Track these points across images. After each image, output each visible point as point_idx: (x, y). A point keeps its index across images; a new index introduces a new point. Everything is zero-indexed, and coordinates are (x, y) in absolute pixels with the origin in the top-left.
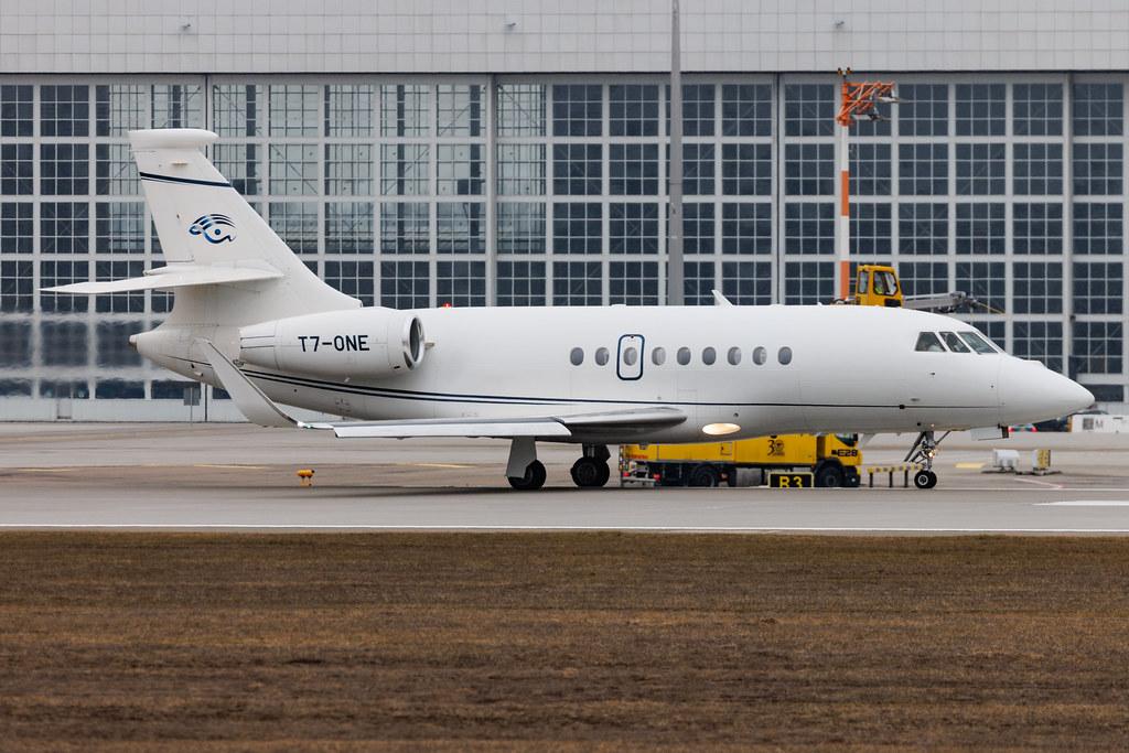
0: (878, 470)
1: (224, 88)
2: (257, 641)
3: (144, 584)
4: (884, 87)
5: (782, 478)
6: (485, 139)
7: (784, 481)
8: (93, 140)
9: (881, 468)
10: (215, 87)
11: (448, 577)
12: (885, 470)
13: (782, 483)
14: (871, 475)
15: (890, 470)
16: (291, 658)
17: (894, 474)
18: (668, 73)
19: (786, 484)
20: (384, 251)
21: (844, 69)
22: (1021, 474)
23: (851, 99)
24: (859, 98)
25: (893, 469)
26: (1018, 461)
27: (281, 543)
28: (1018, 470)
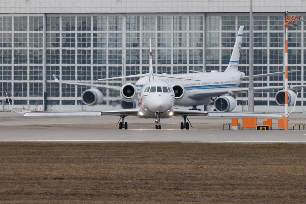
0: (296, 125)
1: (128, 17)
2: (50, 173)
3: (37, 157)
4: (298, 16)
5: (260, 127)
6: (203, 32)
7: (261, 128)
8: (92, 32)
9: (297, 124)
10: (126, 17)
11: (122, 155)
12: (298, 125)
13: (260, 129)
14: (294, 126)
15: (303, 125)
16: (56, 177)
17: (300, 126)
18: (249, 12)
19: (261, 129)
20: (174, 63)
21: (286, 11)
23: (288, 20)
24: (291, 20)
25: (300, 125)
27: (81, 145)
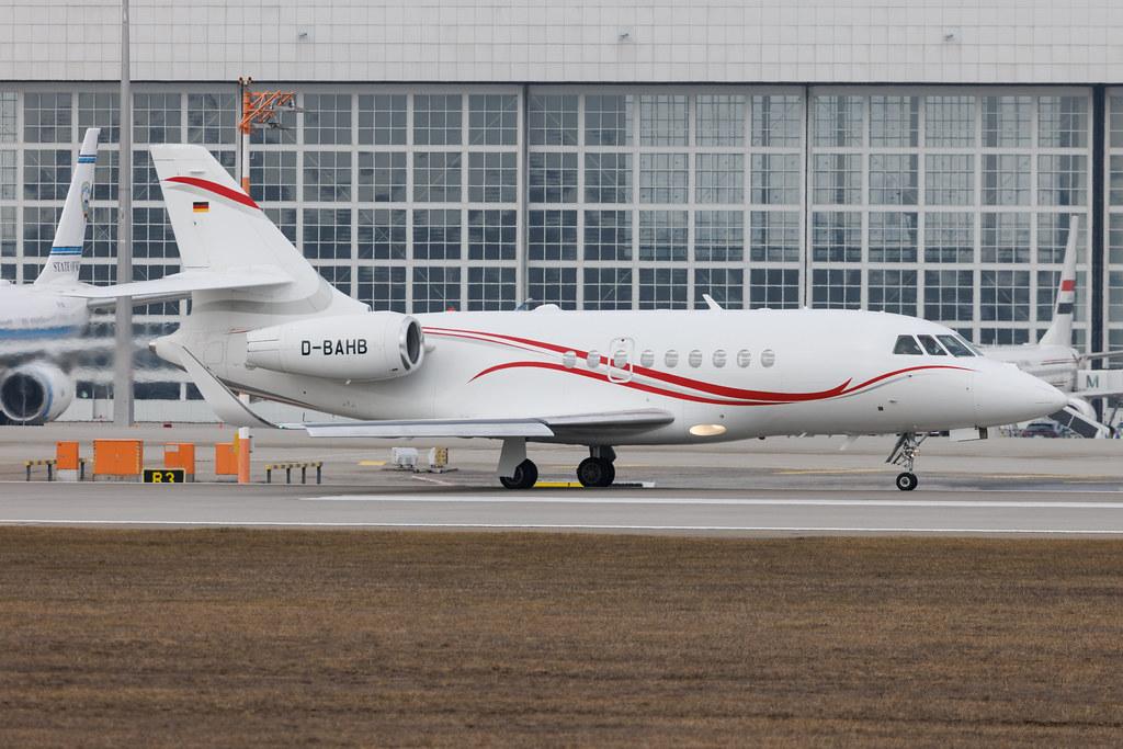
0: (276, 467)
4: (284, 95)
5: (155, 474)
7: (158, 476)
9: (279, 465)
12: (283, 467)
13: (155, 478)
14: (269, 471)
15: (287, 467)
17: (292, 470)
18: (119, 82)
19: (159, 479)
21: (246, 79)
22: (418, 471)
23: (252, 108)
24: (260, 107)
25: (291, 466)
26: (417, 460)
28: (416, 468)
